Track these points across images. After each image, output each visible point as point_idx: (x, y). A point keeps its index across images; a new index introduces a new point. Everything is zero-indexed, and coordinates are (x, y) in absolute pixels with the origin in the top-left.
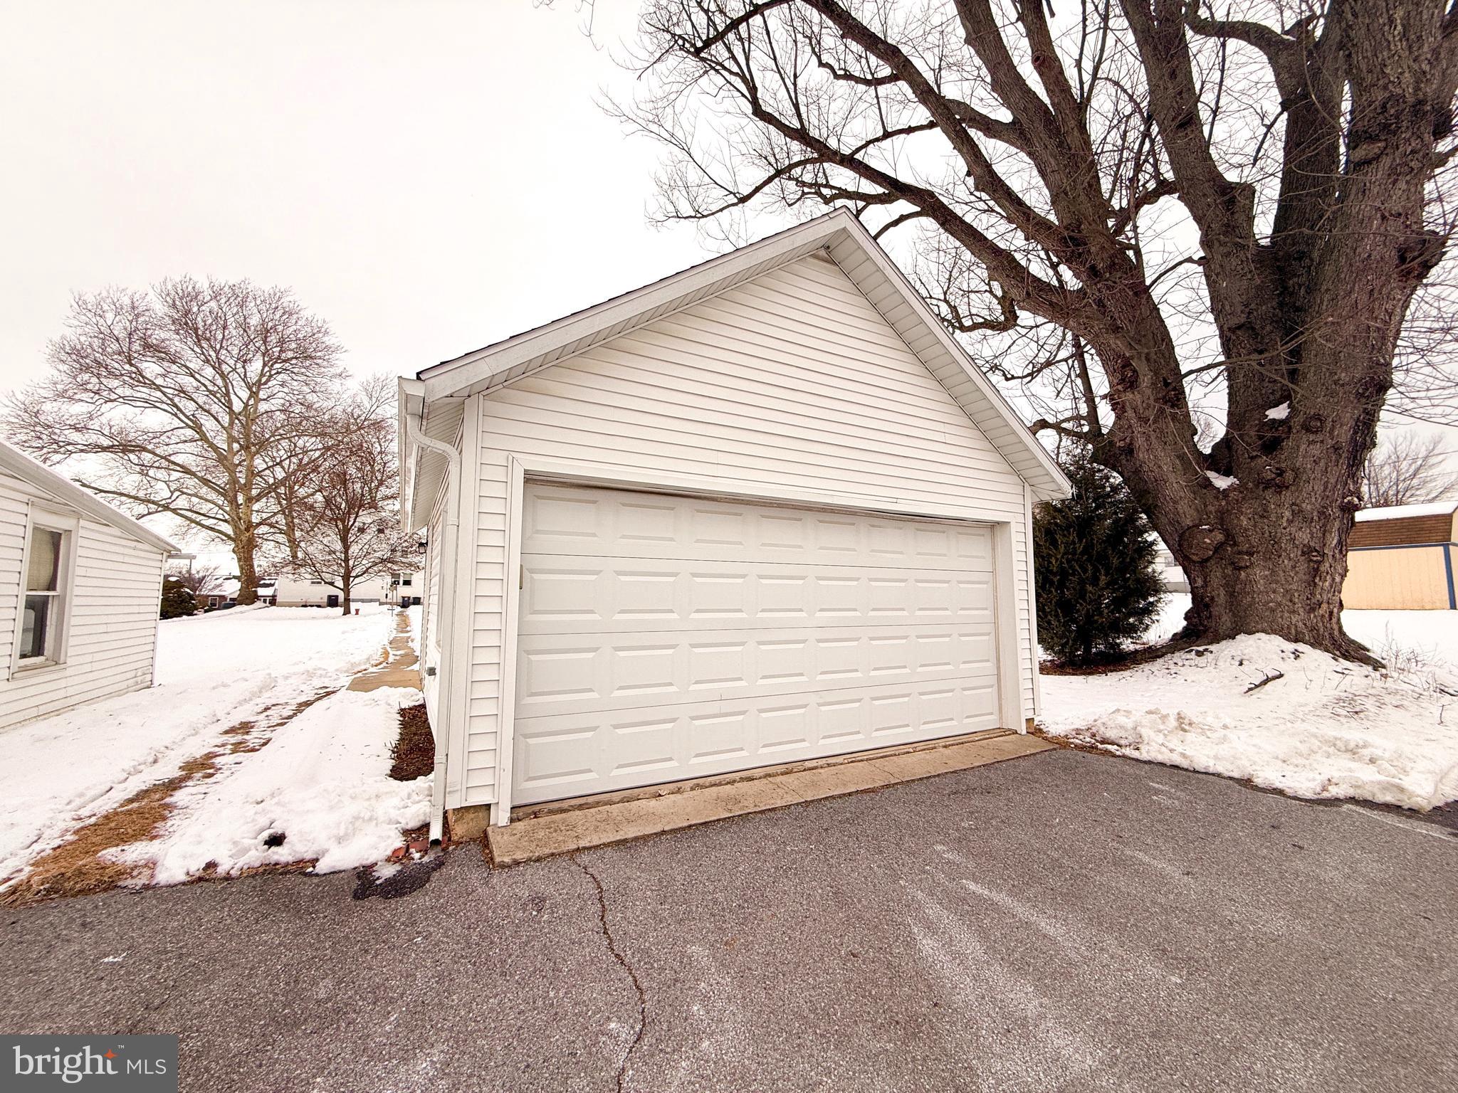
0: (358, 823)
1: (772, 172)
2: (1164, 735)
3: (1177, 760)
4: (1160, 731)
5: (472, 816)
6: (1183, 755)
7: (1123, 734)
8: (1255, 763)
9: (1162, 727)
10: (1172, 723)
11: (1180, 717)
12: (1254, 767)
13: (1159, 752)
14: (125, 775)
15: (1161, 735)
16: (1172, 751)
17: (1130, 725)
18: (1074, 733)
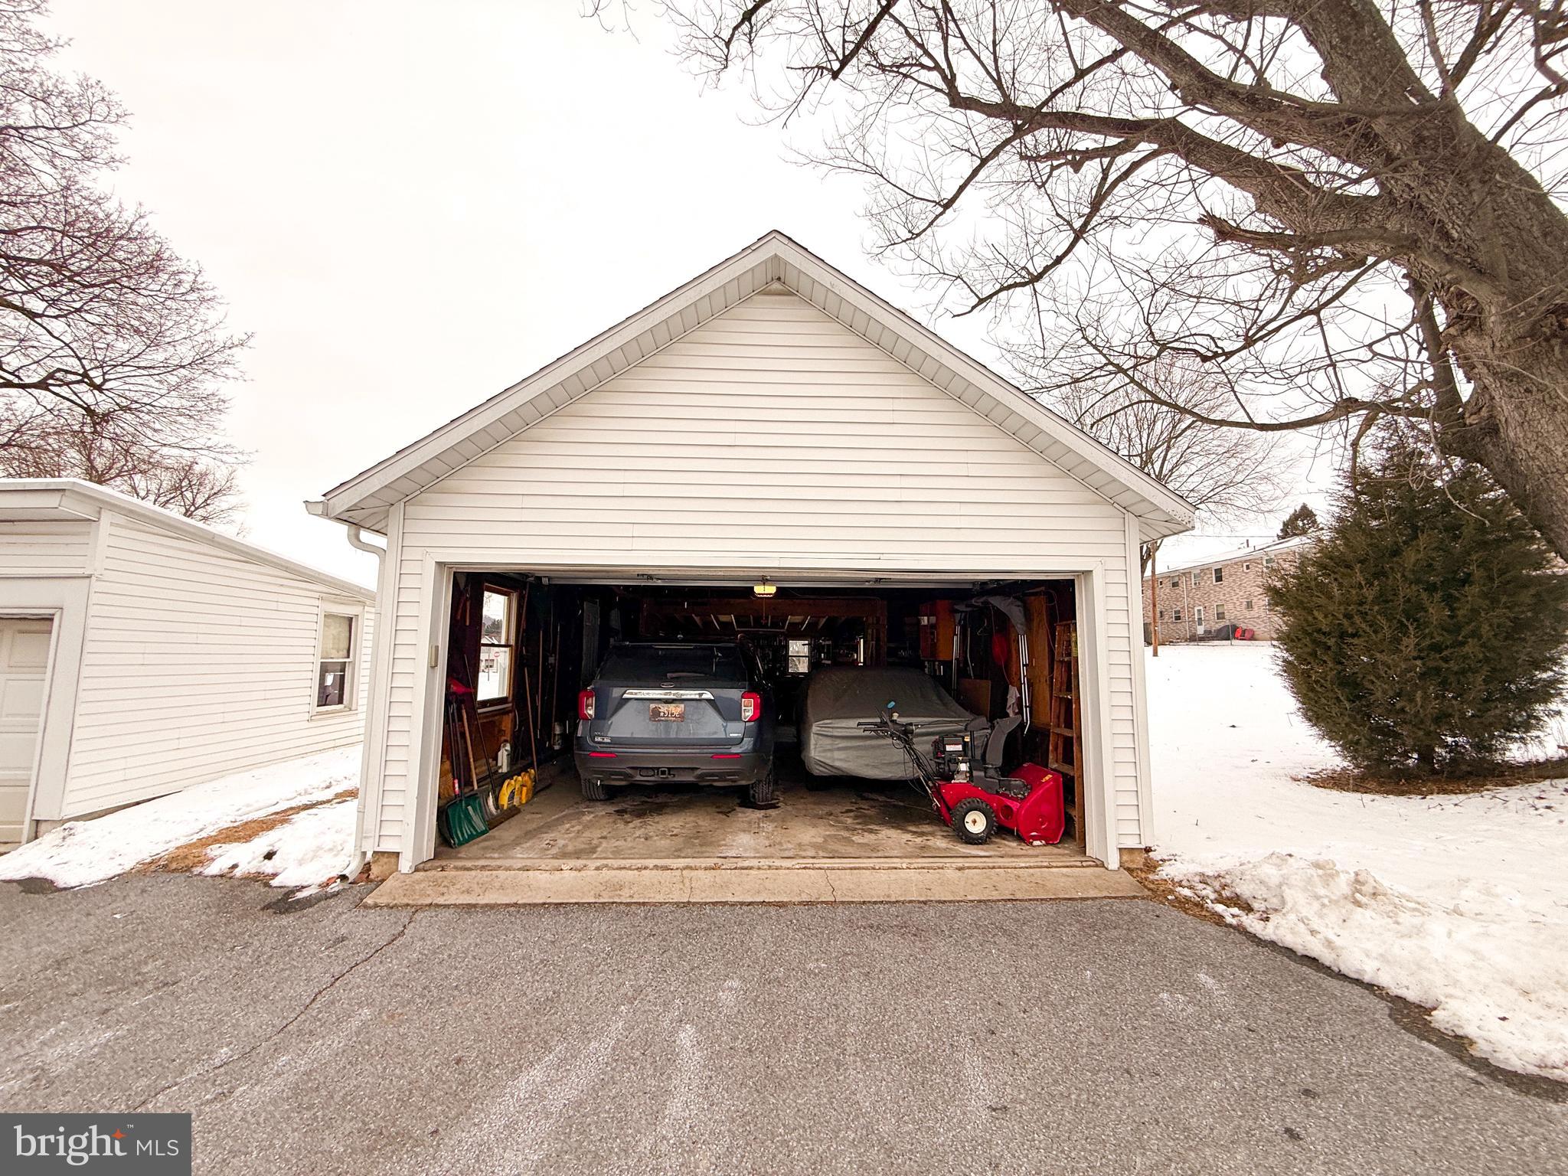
0: (320, 853)
1: (978, 162)
2: (1323, 905)
3: (1315, 947)
4: (1317, 897)
5: (385, 860)
6: (1329, 944)
7: (1261, 892)
8: (1456, 983)
9: (1322, 892)
10: (1342, 885)
11: (1358, 882)
12: (1450, 990)
13: (1292, 930)
14: (295, 794)
15: (1316, 905)
16: (1313, 932)
17: (1274, 881)
18: (1197, 879)
